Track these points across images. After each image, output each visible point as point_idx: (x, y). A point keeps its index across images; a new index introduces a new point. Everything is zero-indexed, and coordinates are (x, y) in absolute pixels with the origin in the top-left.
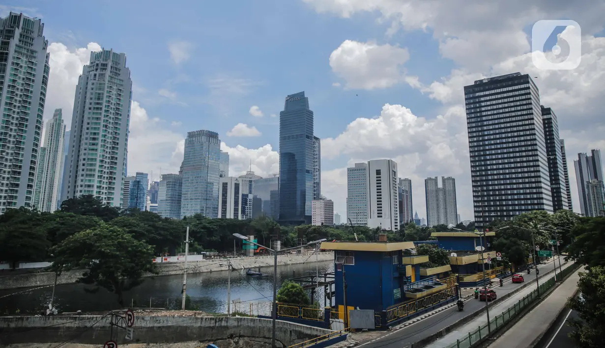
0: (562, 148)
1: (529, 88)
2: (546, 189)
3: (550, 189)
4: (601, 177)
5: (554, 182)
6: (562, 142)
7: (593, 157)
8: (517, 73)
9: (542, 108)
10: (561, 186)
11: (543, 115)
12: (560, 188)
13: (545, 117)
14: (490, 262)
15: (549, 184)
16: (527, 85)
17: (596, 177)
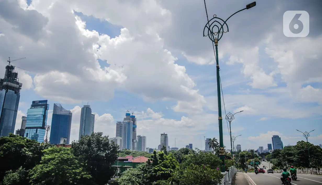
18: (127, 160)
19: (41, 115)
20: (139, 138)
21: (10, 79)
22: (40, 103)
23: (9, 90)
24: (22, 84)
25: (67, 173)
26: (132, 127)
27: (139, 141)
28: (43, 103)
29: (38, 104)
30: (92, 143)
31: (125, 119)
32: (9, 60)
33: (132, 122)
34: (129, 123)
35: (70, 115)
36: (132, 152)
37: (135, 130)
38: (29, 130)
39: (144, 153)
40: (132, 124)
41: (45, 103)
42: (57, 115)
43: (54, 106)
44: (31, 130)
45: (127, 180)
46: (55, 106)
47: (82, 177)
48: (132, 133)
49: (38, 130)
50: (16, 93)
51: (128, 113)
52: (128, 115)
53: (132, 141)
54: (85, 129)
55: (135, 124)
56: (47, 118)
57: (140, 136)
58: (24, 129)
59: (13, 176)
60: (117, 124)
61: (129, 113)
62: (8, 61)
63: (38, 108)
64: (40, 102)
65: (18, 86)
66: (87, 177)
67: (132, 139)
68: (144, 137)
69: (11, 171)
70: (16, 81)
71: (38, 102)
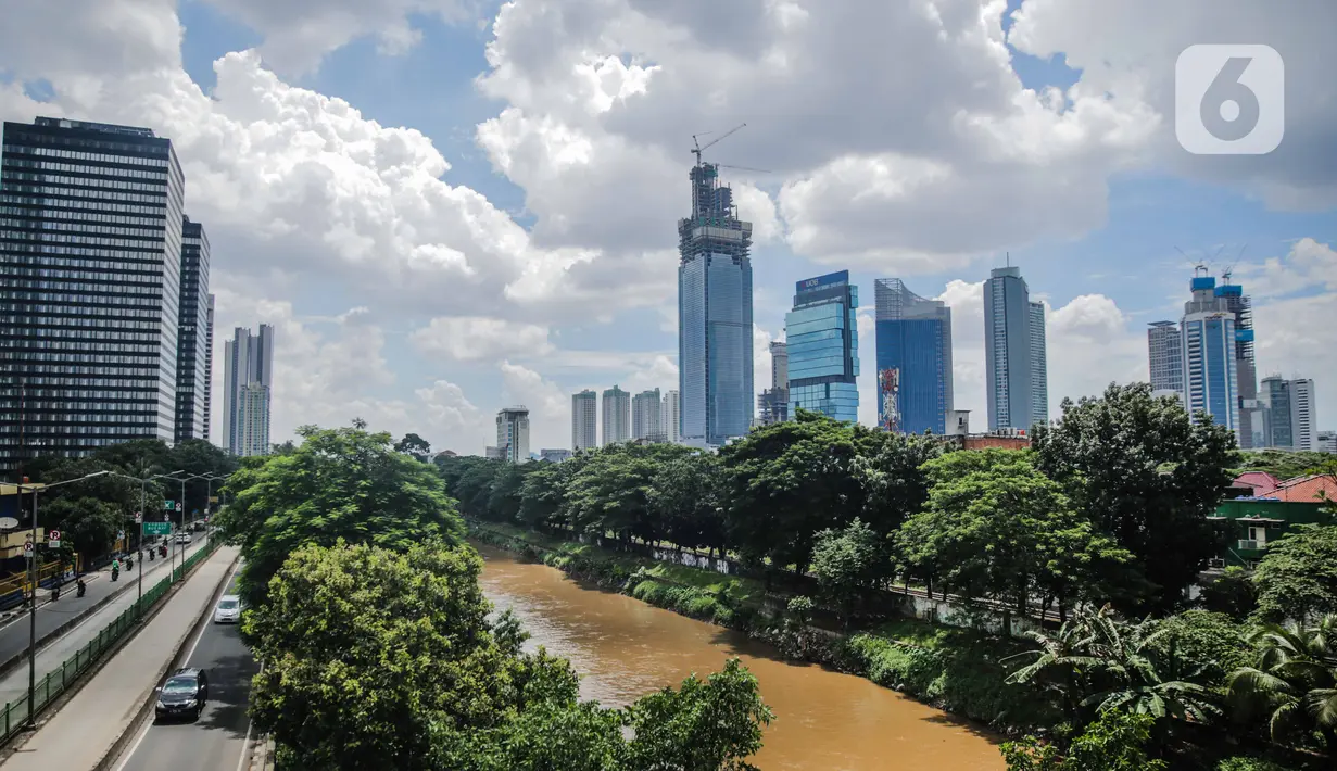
0: (210, 311)
1: (165, 170)
2: (167, 395)
3: (174, 395)
4: (269, 380)
5: (183, 382)
6: (211, 299)
7: (260, 339)
8: (146, 130)
9: (184, 221)
10: (196, 391)
11: (184, 235)
12: (193, 394)
13: (189, 241)
14: (31, 554)
15: (174, 383)
16: (163, 163)
17: (259, 378)
18: (1249, 492)
19: (834, 331)
20: (1272, 391)
21: (712, 213)
22: (825, 287)
23: (714, 255)
24: (750, 224)
25: (1037, 540)
26: (1232, 342)
27: (1274, 403)
28: (833, 285)
29: (817, 289)
30: (1117, 426)
31: (1192, 308)
32: (695, 148)
33: (1232, 316)
34: (1213, 325)
35: (942, 317)
36: (1248, 457)
37: (1245, 354)
38: (801, 389)
39: (1313, 457)
40: (1231, 326)
41: (840, 284)
42: (891, 322)
43: (877, 291)
44: (808, 388)
45: (1300, 574)
46: (881, 289)
47: (1094, 554)
48: (1233, 369)
49: (833, 386)
50: (736, 260)
51: (1202, 274)
52: (1201, 285)
53: (1236, 406)
54: (1007, 370)
55: (1243, 322)
56: (857, 340)
57: (1280, 381)
58: (783, 387)
59: (839, 549)
60: (1151, 334)
61: (1209, 276)
62: (693, 151)
63: (817, 305)
64: (822, 280)
65: (739, 235)
66: (1117, 555)
67: (1235, 396)
68: (1303, 382)
69: (828, 531)
70: (730, 217)
71: (815, 282)
